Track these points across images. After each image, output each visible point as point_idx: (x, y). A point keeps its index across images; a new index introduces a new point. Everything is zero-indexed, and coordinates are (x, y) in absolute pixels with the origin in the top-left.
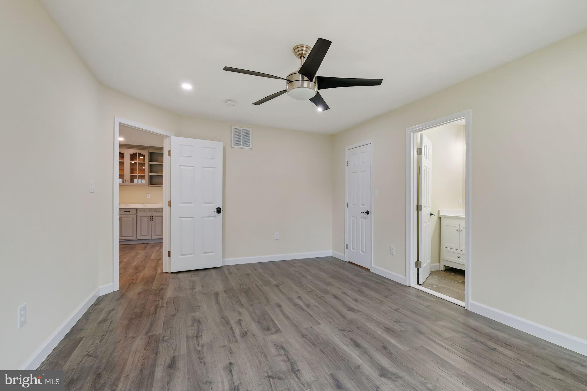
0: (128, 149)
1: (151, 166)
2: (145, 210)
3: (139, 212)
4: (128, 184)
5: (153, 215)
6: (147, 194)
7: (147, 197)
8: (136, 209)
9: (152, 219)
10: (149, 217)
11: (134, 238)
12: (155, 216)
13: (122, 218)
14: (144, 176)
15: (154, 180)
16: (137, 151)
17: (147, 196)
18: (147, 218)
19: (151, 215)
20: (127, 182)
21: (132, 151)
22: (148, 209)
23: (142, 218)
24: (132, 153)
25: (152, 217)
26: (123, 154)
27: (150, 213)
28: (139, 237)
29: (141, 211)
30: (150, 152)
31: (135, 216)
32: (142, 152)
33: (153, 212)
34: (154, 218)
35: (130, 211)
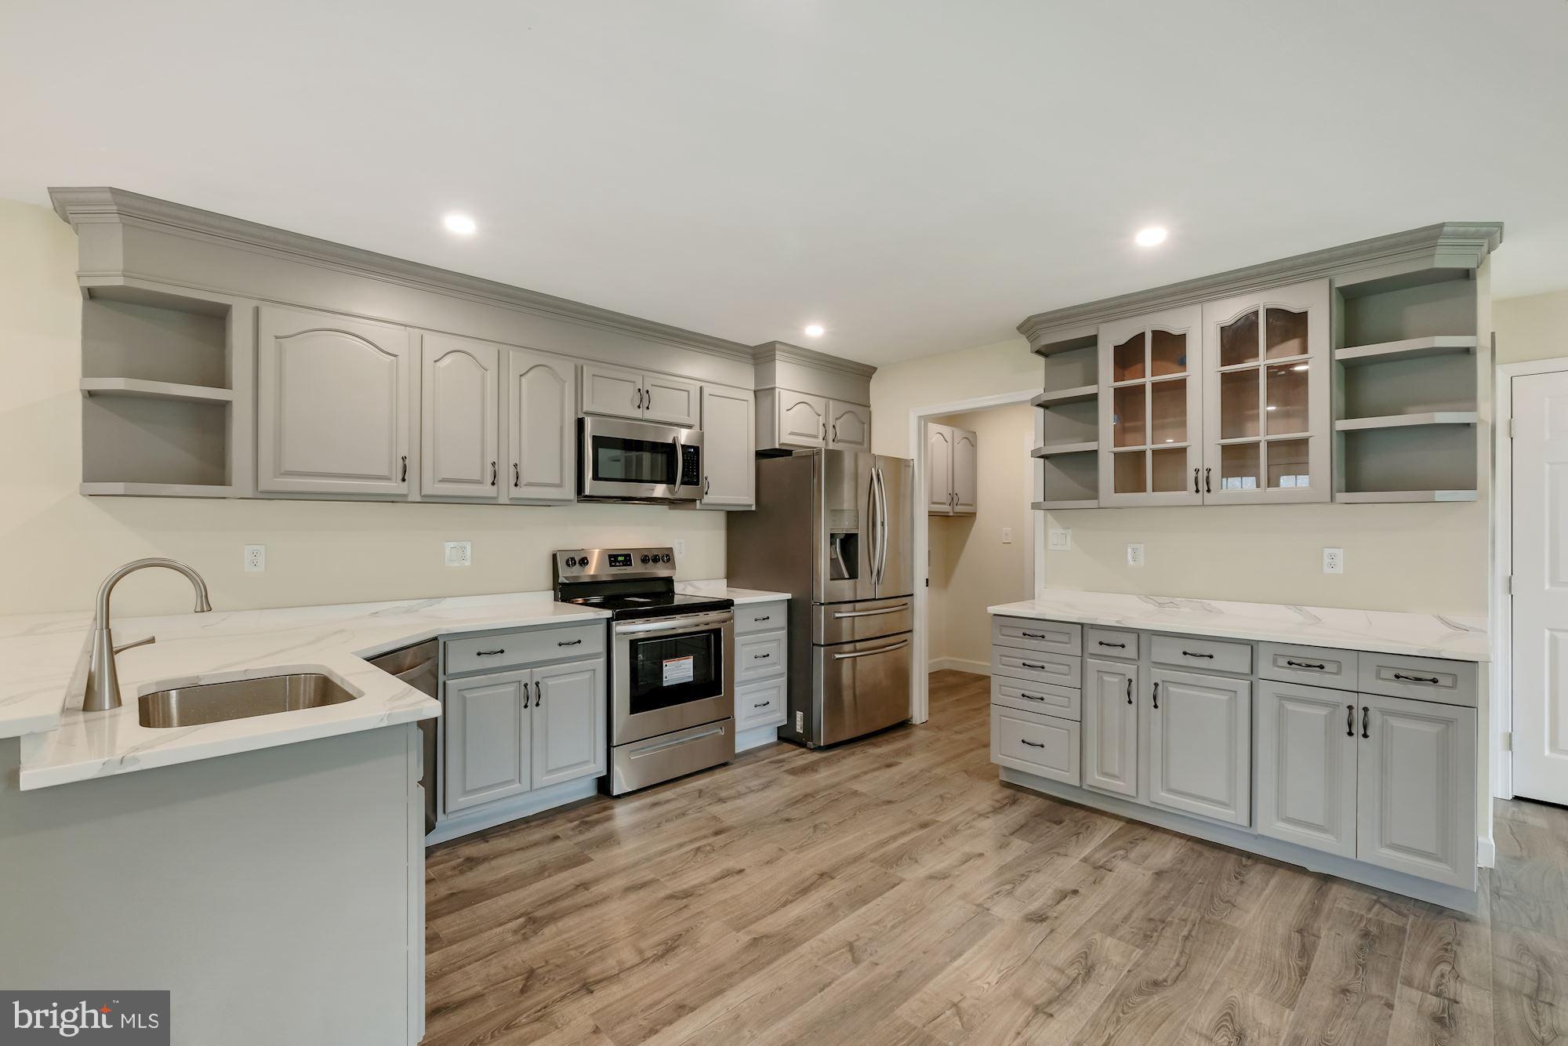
0: (1207, 306)
1: (1350, 374)
2: (1307, 661)
3: (1265, 668)
4: (1210, 498)
5: (1365, 701)
6: (1327, 551)
7: (1327, 570)
8: (1252, 646)
9: (1357, 724)
10: (1335, 706)
11: (1237, 817)
12: (1385, 712)
13: (1172, 687)
14: (1303, 443)
15: (1374, 464)
16: (1257, 301)
17: (1327, 560)
18: (1322, 712)
19: (1351, 699)
20: (1202, 486)
21: (1230, 310)
22: (1330, 656)
23: (1290, 706)
24: (1231, 320)
25: (1358, 716)
26: (1182, 338)
27: (1346, 680)
28: (1270, 826)
29: (1283, 662)
30: (1340, 282)
31: (1243, 686)
32: (1289, 299)
33: (1369, 683)
34: (1374, 718)
35: (1211, 657)
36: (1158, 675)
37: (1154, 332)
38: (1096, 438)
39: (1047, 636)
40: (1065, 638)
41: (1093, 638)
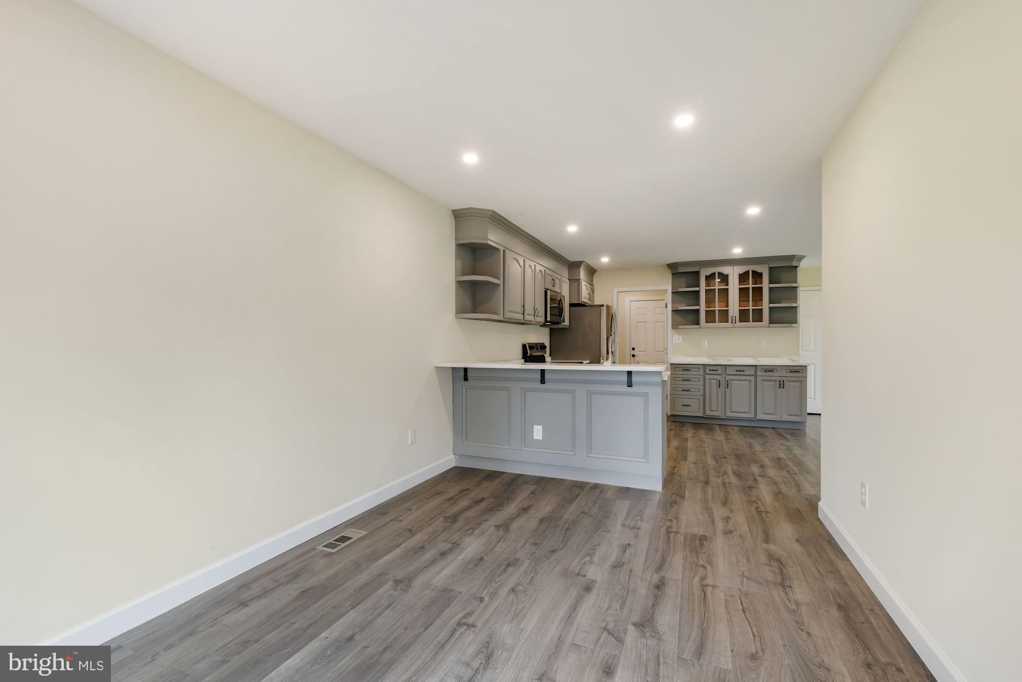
0: (735, 267)
1: (775, 291)
2: (769, 369)
3: (759, 373)
4: (735, 325)
5: (783, 379)
6: (762, 341)
8: (756, 367)
9: (782, 385)
10: (776, 381)
11: (751, 415)
12: (787, 381)
13: (732, 382)
14: (761, 311)
16: (750, 268)
18: (773, 383)
19: (780, 379)
20: (734, 321)
21: (741, 269)
22: (775, 368)
23: (766, 383)
24: (741, 272)
25: (782, 383)
26: (727, 276)
27: (779, 374)
28: (760, 416)
29: (763, 371)
30: (771, 266)
31: (752, 378)
32: (758, 268)
33: (784, 374)
34: (786, 383)
35: (744, 371)
36: (728, 378)
37: (718, 273)
38: (698, 305)
39: (691, 370)
40: (698, 370)
41: (708, 368)
